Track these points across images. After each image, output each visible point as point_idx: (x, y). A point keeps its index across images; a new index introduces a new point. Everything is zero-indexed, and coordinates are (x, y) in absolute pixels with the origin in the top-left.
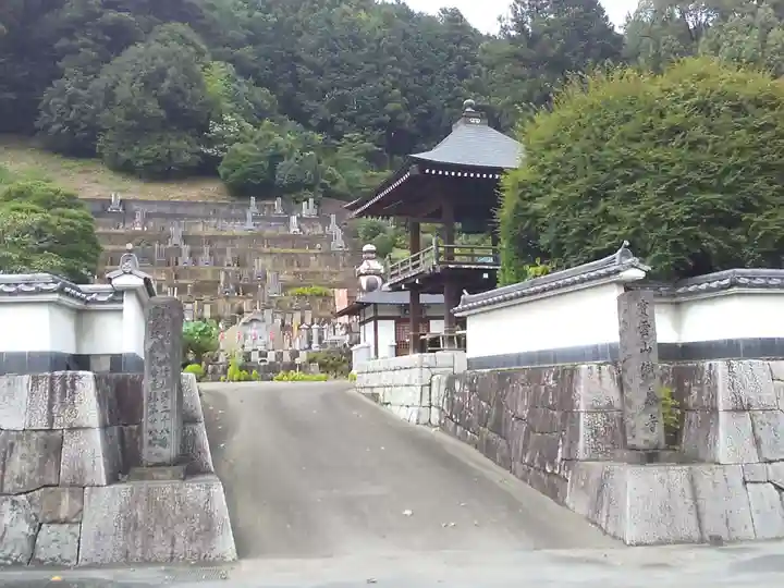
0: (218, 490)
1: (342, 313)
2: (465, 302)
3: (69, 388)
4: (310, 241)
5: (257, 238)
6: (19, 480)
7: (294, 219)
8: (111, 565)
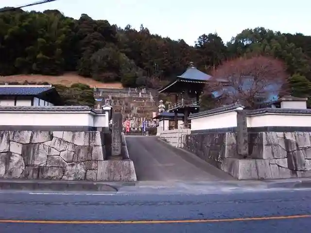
0: (132, 163)
1: (154, 118)
2: (191, 116)
3: (94, 135)
4: (145, 99)
5: (131, 98)
6: (82, 158)
7: (140, 93)
8: (105, 181)
